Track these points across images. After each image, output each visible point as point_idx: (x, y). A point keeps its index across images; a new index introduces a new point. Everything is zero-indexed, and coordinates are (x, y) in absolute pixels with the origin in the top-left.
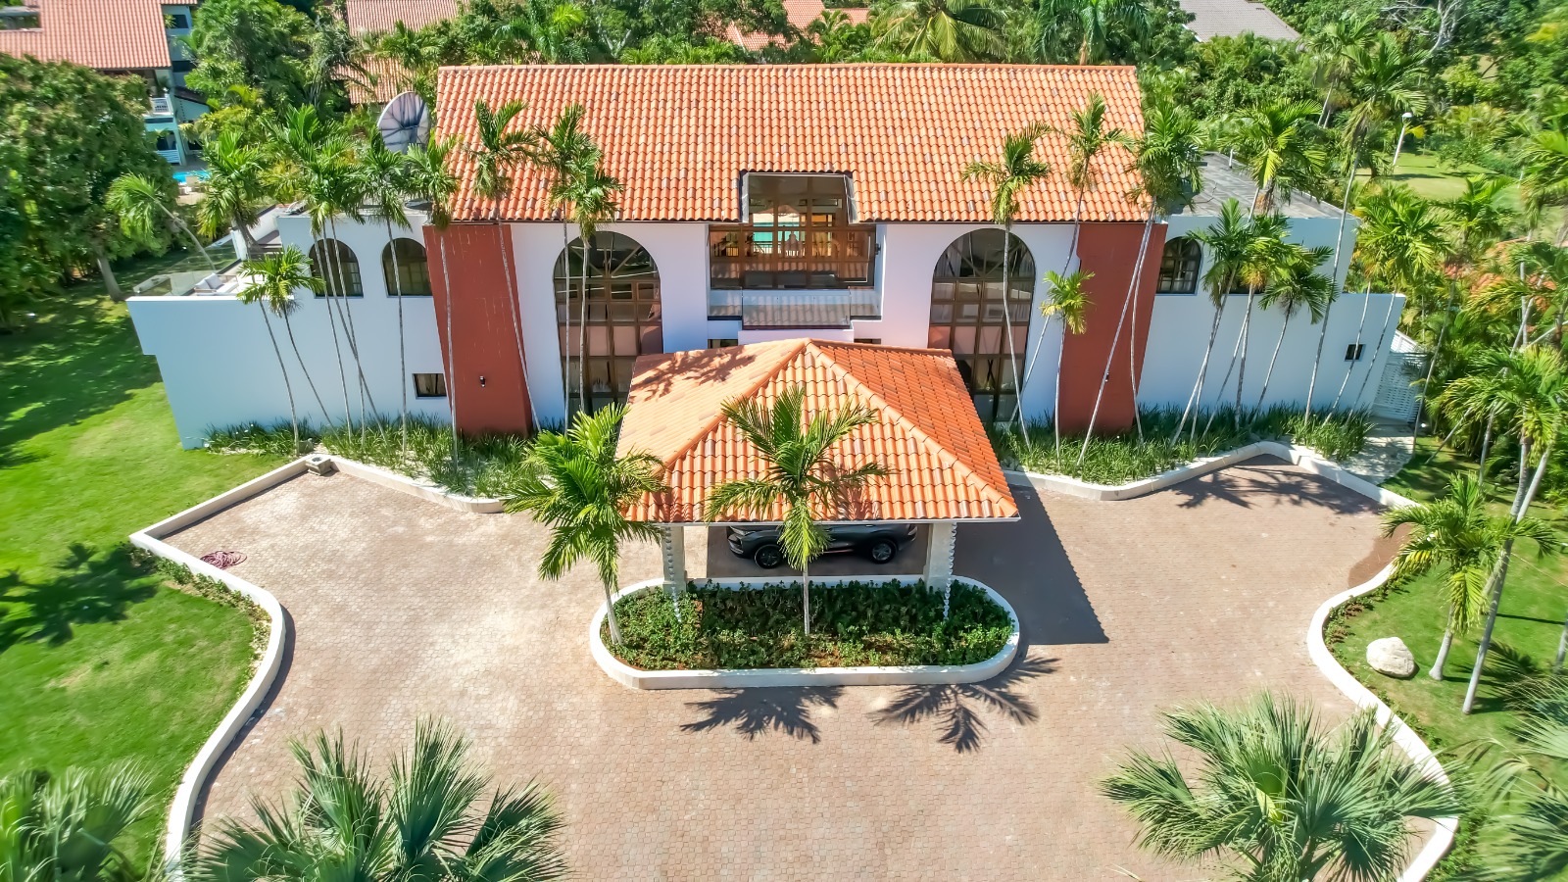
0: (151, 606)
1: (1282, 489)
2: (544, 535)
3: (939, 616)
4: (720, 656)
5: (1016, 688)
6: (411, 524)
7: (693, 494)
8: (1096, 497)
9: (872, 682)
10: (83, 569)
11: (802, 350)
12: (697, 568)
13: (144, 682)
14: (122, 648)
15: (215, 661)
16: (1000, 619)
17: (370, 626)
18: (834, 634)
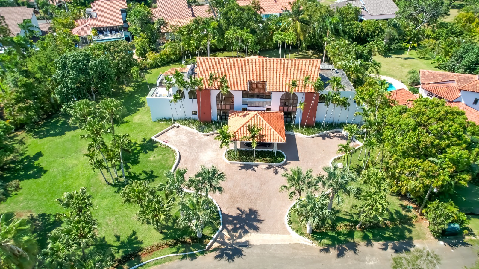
0: (158, 149)
1: (340, 137)
2: (220, 143)
3: (274, 156)
4: (242, 160)
5: (284, 167)
6: (194, 137)
7: (239, 137)
8: (305, 138)
9: (263, 165)
10: (146, 142)
11: (256, 114)
12: (239, 147)
13: (161, 159)
14: (156, 155)
15: (170, 157)
16: (284, 157)
17: (191, 153)
18: (258, 158)
